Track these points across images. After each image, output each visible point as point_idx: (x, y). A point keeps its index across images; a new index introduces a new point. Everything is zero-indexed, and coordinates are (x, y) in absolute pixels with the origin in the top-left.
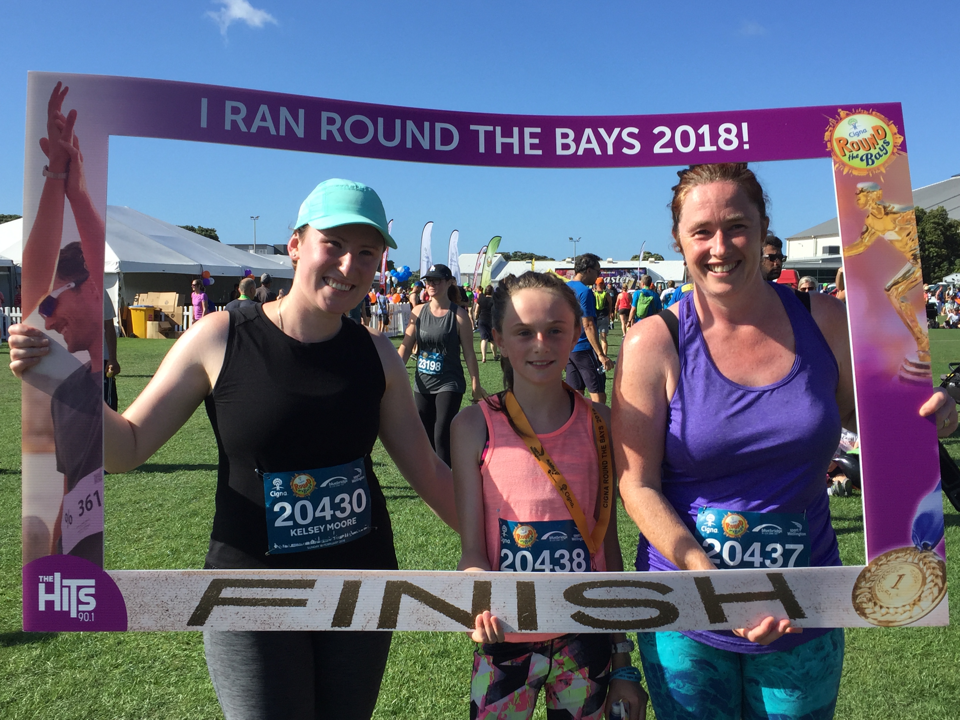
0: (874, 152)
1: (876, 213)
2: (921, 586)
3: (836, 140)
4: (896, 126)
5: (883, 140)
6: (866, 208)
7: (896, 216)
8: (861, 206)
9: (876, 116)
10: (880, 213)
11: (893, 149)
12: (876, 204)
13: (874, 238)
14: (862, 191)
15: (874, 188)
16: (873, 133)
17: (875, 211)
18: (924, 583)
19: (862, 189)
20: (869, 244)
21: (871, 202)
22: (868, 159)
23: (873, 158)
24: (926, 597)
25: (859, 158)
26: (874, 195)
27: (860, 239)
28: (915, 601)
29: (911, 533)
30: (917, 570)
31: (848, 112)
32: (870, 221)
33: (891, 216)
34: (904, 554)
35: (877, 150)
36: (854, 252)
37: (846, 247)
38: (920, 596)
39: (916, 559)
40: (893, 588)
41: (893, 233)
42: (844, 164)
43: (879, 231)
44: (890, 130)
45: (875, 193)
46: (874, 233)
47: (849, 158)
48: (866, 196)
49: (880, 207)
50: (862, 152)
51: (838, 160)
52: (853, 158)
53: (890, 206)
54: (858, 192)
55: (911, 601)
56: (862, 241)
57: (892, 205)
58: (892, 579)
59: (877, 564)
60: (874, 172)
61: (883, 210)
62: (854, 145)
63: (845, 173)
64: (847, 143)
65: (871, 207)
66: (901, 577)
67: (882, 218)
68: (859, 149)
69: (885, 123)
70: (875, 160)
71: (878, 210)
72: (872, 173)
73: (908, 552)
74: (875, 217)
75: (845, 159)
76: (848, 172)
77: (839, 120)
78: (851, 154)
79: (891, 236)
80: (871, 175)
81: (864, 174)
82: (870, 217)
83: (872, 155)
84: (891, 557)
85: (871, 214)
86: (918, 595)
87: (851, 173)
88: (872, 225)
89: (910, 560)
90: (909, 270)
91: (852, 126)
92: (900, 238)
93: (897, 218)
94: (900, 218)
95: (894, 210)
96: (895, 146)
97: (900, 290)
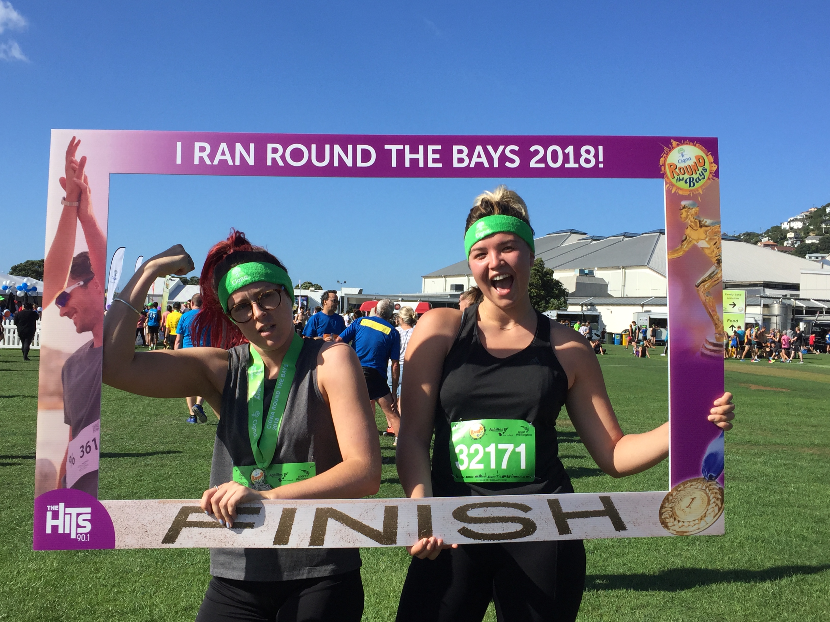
0: (695, 176)
1: (694, 225)
2: (706, 507)
3: (668, 164)
4: (712, 156)
5: (702, 168)
6: (686, 221)
7: (709, 228)
8: (683, 220)
9: (698, 147)
10: (696, 225)
11: (709, 175)
12: (693, 218)
13: (690, 245)
14: (684, 207)
15: (694, 205)
16: (695, 161)
17: (692, 224)
18: (709, 504)
19: (685, 205)
20: (687, 249)
21: (690, 216)
22: (691, 182)
23: (694, 181)
24: (710, 514)
25: (684, 181)
26: (693, 211)
28: (702, 517)
29: (702, 467)
30: (704, 495)
31: (678, 143)
32: (689, 231)
33: (704, 228)
34: (696, 483)
35: (698, 175)
36: (676, 256)
37: (670, 252)
38: (705, 513)
39: (704, 487)
40: (687, 507)
41: (704, 242)
42: (673, 185)
43: (694, 240)
44: (708, 159)
45: (694, 209)
46: (691, 241)
47: (677, 180)
48: (687, 212)
49: (696, 220)
50: (686, 176)
51: (668, 182)
52: (680, 180)
53: (704, 220)
54: (682, 208)
55: (699, 517)
56: (681, 247)
57: (705, 220)
58: (687, 501)
59: (677, 490)
61: (698, 223)
62: (681, 170)
63: (673, 192)
64: (676, 168)
65: (690, 221)
66: (693, 499)
67: (697, 230)
68: (685, 173)
69: (705, 153)
71: (695, 223)
72: (693, 193)
73: (699, 481)
74: (692, 228)
75: (674, 181)
76: (675, 191)
77: (671, 149)
78: (678, 177)
79: (703, 244)
80: (692, 195)
81: (687, 193)
82: (689, 229)
83: (693, 179)
84: (687, 485)
85: (690, 226)
87: (678, 192)
88: (690, 235)
89: (700, 487)
90: (714, 272)
91: (681, 155)
92: (709, 246)
93: (708, 230)
94: (710, 231)
95: (707, 224)
96: (711, 173)
97: (706, 286)
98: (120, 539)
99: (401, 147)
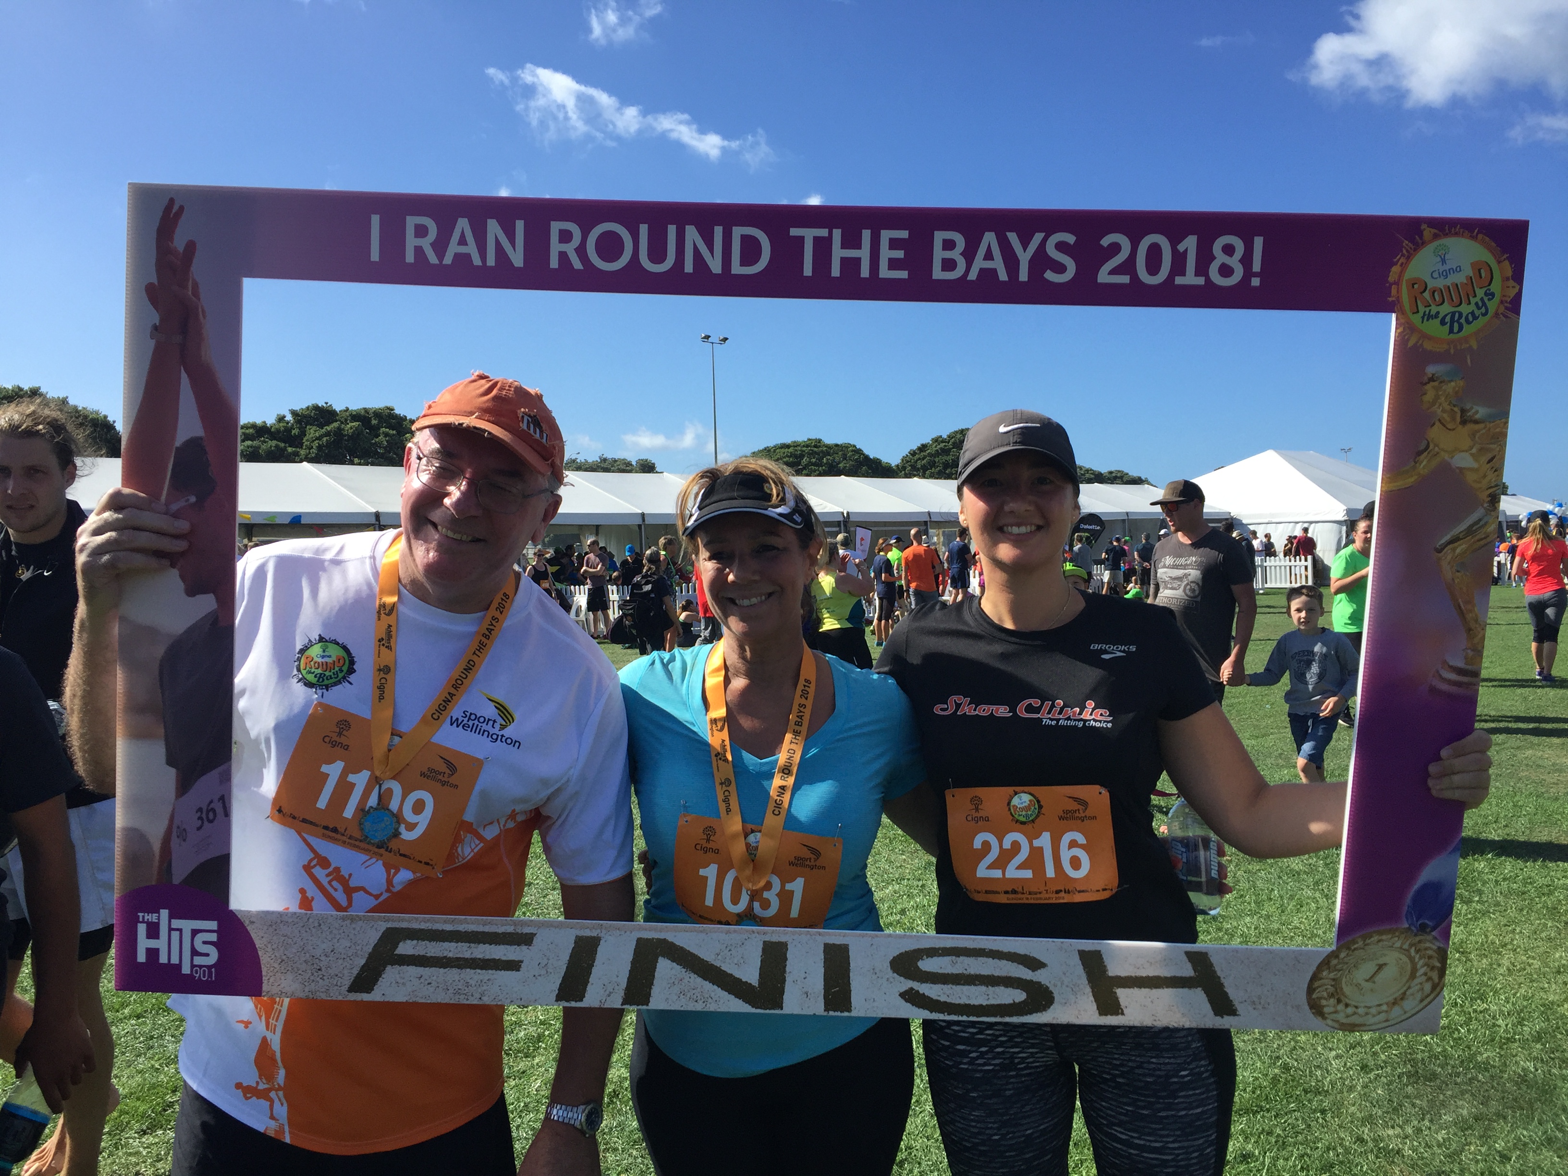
0: (1465, 309)
1: (1448, 419)
2: (1407, 981)
3: (1408, 281)
4: (1510, 264)
5: (1485, 289)
6: (1432, 409)
7: (1481, 426)
8: (1425, 407)
9: (1482, 243)
10: (1453, 419)
11: (1498, 307)
12: (1450, 403)
13: (1435, 463)
14: (1432, 379)
15: (1454, 374)
17: (1445, 415)
18: (1413, 976)
19: (1433, 375)
20: (1426, 471)
21: (1442, 399)
22: (1454, 322)
23: (1463, 321)
24: (1413, 994)
25: (1437, 321)
26: (1450, 387)
27: (1413, 463)
28: (1396, 999)
29: (1405, 908)
30: (1405, 959)
31: (1434, 233)
32: (1435, 433)
33: (1470, 427)
34: (1390, 936)
35: (1472, 307)
36: (1400, 484)
37: (1389, 476)
38: (1404, 993)
39: (1407, 943)
40: (1367, 981)
41: (1466, 455)
42: (1413, 328)
43: (1445, 451)
44: (1501, 269)
45: (1453, 384)
46: (1438, 453)
47: (1423, 318)
48: (1437, 389)
49: (1456, 409)
50: (1445, 309)
51: (1403, 321)
52: (1430, 317)
53: (1472, 408)
54: (1426, 379)
55: (1391, 999)
56: (1416, 466)
57: (1474, 408)
58: (1367, 969)
59: (1349, 948)
60: (1459, 347)
61: (1459, 415)
62: (1436, 294)
64: (1425, 290)
65: (1441, 409)
66: (1381, 967)
67: (1454, 429)
68: (1443, 302)
69: (1495, 256)
70: (1465, 324)
71: (1452, 413)
72: (1455, 348)
73: (1397, 934)
74: (1444, 426)
75: (1416, 319)
76: (1415, 345)
77: (1418, 246)
78: (1427, 309)
79: (1463, 460)
80: (1452, 351)
81: (1442, 348)
82: (1435, 427)
83: (1461, 315)
84: (1372, 939)
85: (1439, 420)
86: (1402, 991)
87: (1422, 345)
88: (1436, 440)
89: (1398, 944)
90: (1480, 520)
91: (1439, 259)
92: (1475, 465)
93: (1478, 431)
94: (1484, 431)
95: (1477, 416)
96: (1502, 302)
97: (1458, 551)
98: (271, 980)
99: (823, 232)
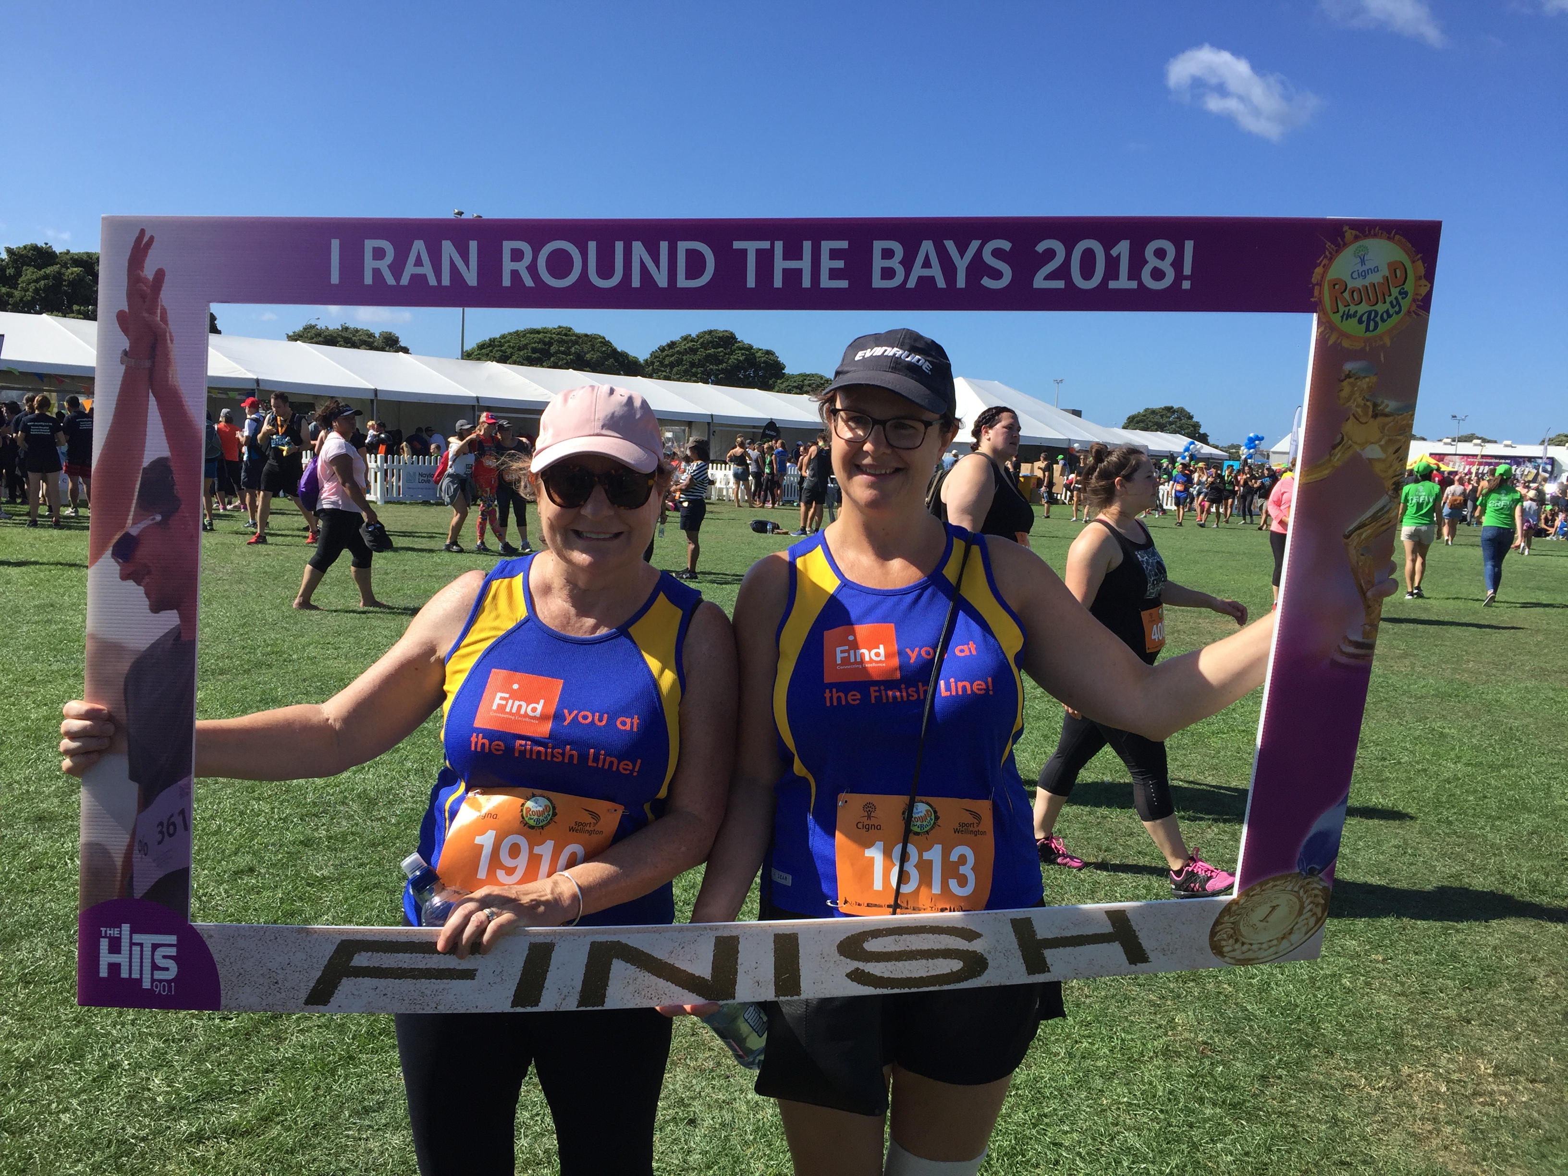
0: (1381, 308)
1: (1361, 413)
2: (1295, 918)
5: (1399, 288)
6: (1348, 404)
7: (1387, 419)
8: (1341, 402)
9: (1398, 243)
10: (1366, 414)
11: (1411, 305)
12: (1363, 399)
13: (1348, 455)
14: (1348, 376)
15: (1368, 370)
16: (1387, 274)
17: (1359, 410)
18: (1300, 913)
19: (1350, 372)
20: (1339, 463)
21: (1357, 394)
22: (1370, 320)
23: (1378, 319)
24: (1299, 928)
25: (1355, 320)
26: (1365, 383)
27: (1328, 457)
28: (1284, 934)
29: (1299, 856)
30: (1294, 899)
32: (1349, 427)
33: (1380, 420)
34: (1283, 881)
35: (1387, 306)
36: (1316, 476)
38: (1293, 928)
39: (1298, 886)
40: (1261, 921)
41: (1376, 447)
42: (1333, 328)
43: (1357, 443)
44: (1415, 270)
45: (1367, 380)
46: (1351, 446)
47: (1342, 317)
48: (1353, 385)
49: (1368, 403)
50: (1363, 308)
51: (1324, 319)
52: (1349, 316)
53: (1382, 402)
54: (1343, 377)
55: (1280, 935)
56: (1330, 460)
57: (1385, 402)
58: (1263, 911)
60: (1374, 344)
61: (1371, 408)
62: (1355, 294)
63: (1331, 342)
64: (1345, 290)
65: (1355, 404)
66: (1274, 908)
67: (1366, 423)
68: (1361, 301)
69: (1409, 257)
70: (1380, 323)
71: (1365, 408)
72: (1371, 345)
73: (1289, 879)
74: (1358, 420)
75: (1336, 318)
76: (1335, 343)
77: (1340, 247)
78: (1347, 309)
79: (1372, 452)
82: (1350, 422)
83: (1377, 313)
84: (1268, 885)
85: (1354, 415)
86: (1291, 926)
89: (1289, 888)
90: (1385, 506)
92: (1384, 456)
93: (1387, 424)
94: (1392, 424)
95: (1387, 410)
96: (1414, 300)
97: (1364, 536)
99: (766, 245)
